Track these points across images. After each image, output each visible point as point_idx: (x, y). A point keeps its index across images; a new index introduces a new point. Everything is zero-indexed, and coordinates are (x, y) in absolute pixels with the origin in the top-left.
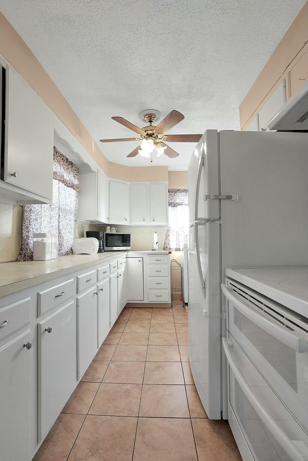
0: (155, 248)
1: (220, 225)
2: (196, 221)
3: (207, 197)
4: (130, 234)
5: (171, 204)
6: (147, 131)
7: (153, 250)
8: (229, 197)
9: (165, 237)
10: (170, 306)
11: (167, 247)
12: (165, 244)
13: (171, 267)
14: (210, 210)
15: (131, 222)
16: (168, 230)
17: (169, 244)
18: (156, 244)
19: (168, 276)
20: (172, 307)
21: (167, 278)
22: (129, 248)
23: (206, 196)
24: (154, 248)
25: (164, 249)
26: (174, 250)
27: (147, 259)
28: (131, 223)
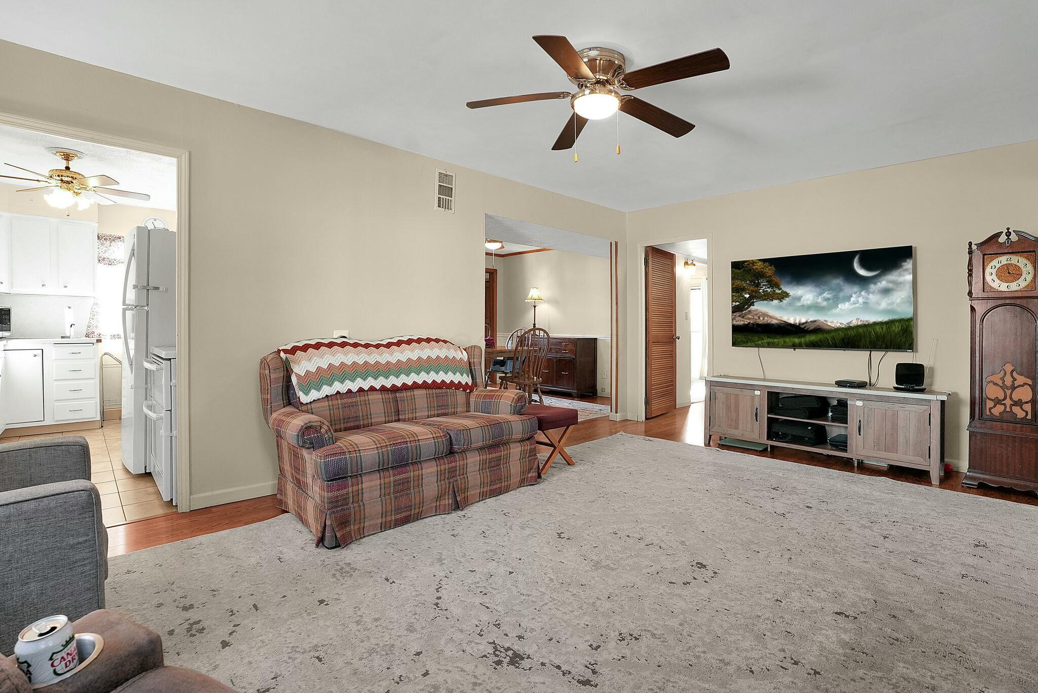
0: (68, 335)
1: (148, 312)
2: (125, 307)
3: (135, 287)
4: (10, 309)
5: (104, 259)
6: (62, 176)
7: (62, 337)
8: (157, 288)
9: (89, 316)
10: (98, 425)
11: (93, 333)
12: (89, 327)
13: (102, 365)
14: (138, 296)
15: (12, 285)
16: (96, 304)
17: (97, 327)
18: (71, 326)
19: (93, 376)
20: (102, 427)
21: (92, 381)
22: (6, 334)
23: (134, 285)
24: (65, 333)
25: (87, 336)
26: (109, 337)
27: (52, 353)
28: (12, 288)
